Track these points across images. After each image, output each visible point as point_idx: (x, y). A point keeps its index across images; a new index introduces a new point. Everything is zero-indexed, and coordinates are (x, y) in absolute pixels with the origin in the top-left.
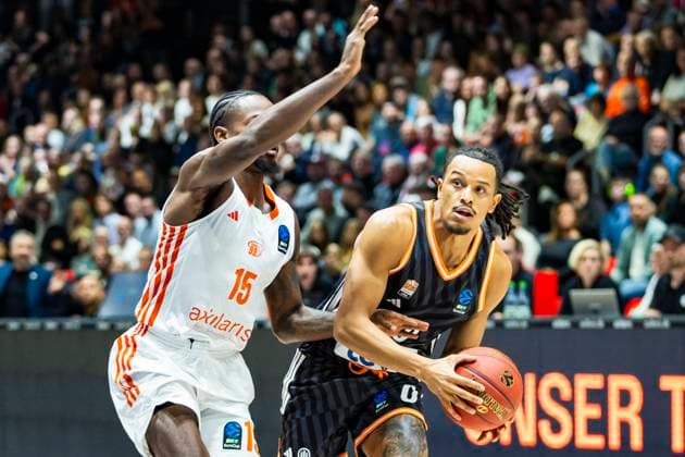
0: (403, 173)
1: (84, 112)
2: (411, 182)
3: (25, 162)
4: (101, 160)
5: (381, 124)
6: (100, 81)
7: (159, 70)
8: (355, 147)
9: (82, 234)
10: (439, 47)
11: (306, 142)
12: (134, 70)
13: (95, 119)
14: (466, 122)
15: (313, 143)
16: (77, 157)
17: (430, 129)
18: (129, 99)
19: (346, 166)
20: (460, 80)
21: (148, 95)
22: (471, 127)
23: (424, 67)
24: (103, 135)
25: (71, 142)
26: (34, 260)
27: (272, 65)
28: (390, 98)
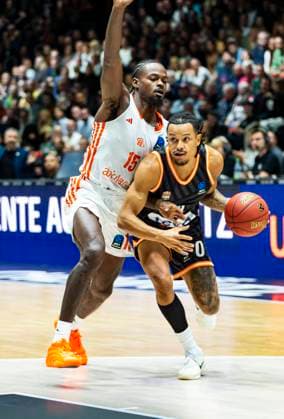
0: (235, 93)
1: (47, 58)
2: (239, 99)
3: (12, 88)
4: (57, 87)
5: (221, 65)
6: (56, 39)
7: (91, 34)
8: (206, 79)
9: (47, 129)
10: (255, 19)
11: (177, 75)
12: (77, 33)
13: (53, 62)
14: (271, 64)
15: (181, 76)
16: (43, 84)
17: (250, 67)
18: (74, 51)
19: (201, 90)
20: (268, 39)
21: (85, 48)
22: (274, 67)
23: (246, 31)
24: (58, 72)
25: (40, 76)
26: (18, 145)
27: (157, 30)
28: (227, 49)
